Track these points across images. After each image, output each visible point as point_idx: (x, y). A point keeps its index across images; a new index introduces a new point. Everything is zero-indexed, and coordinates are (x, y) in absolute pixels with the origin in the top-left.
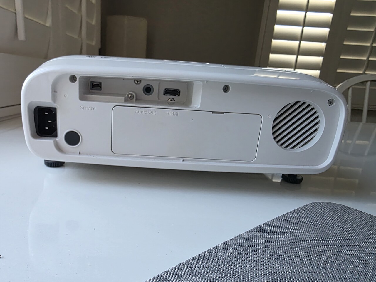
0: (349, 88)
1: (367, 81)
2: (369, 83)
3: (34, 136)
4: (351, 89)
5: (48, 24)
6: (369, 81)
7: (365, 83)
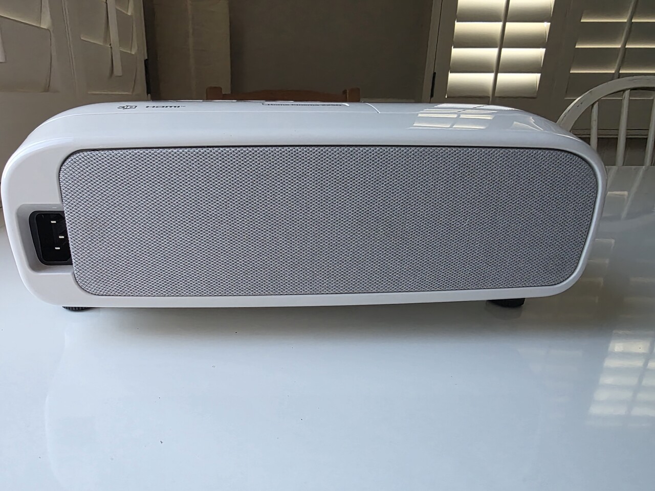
0: (593, 105)
1: (624, 91)
2: (627, 93)
3: (34, 267)
4: (596, 106)
5: (45, 24)
6: (627, 89)
7: (622, 92)
